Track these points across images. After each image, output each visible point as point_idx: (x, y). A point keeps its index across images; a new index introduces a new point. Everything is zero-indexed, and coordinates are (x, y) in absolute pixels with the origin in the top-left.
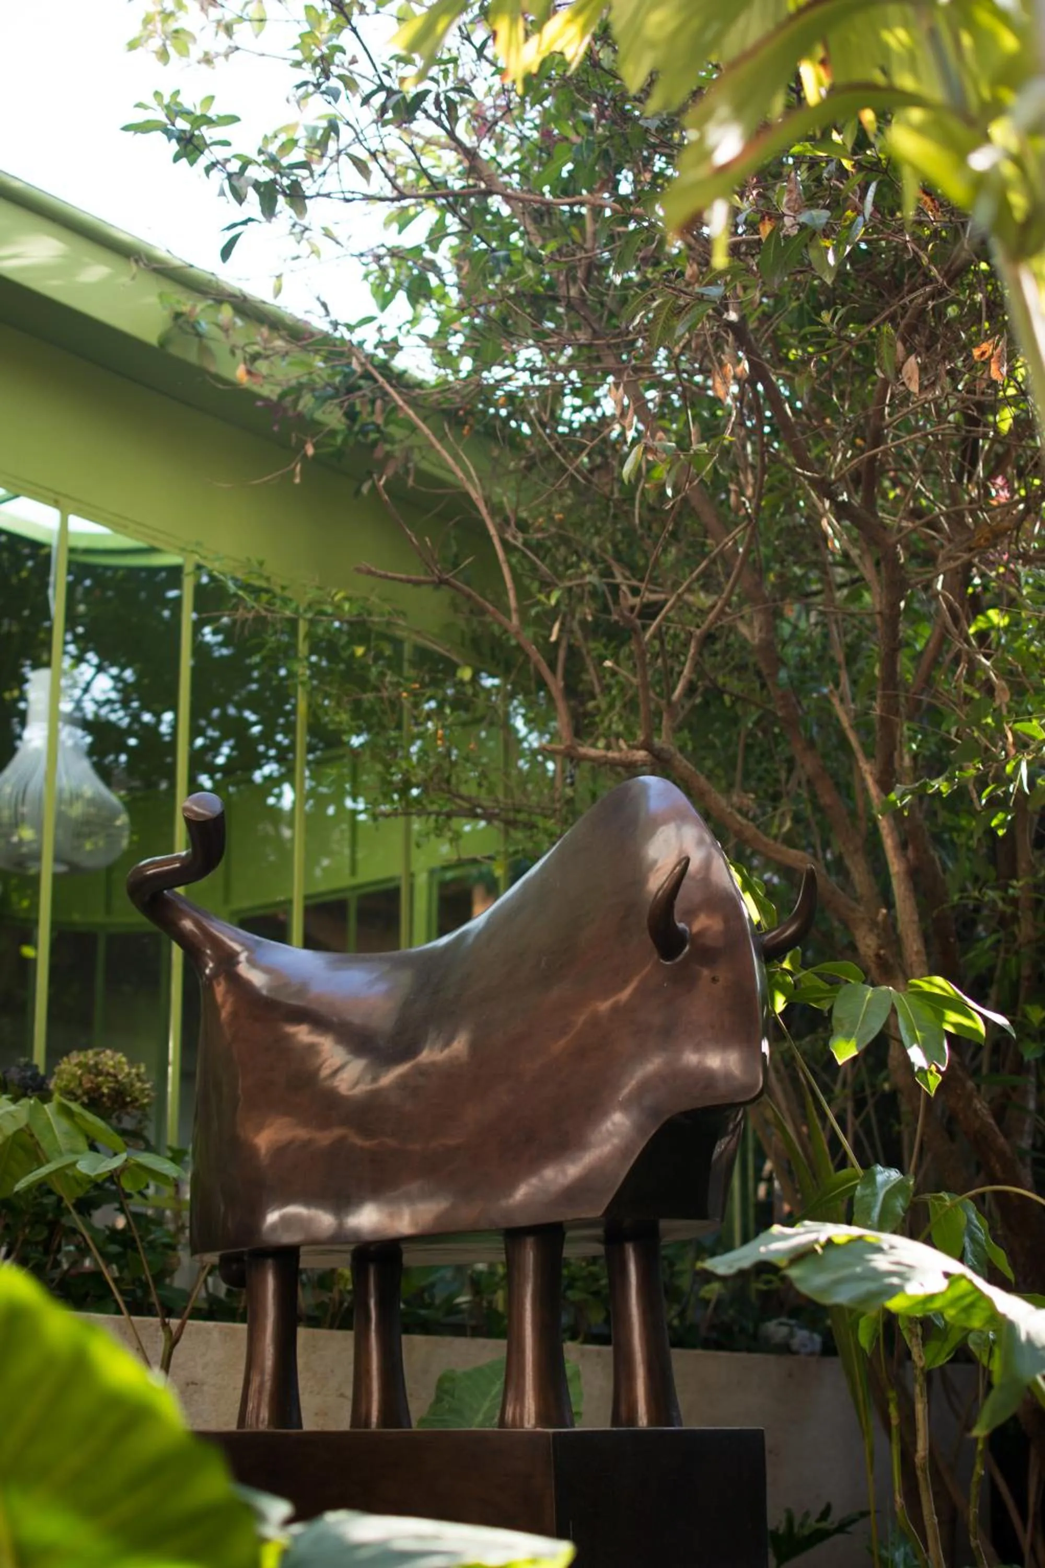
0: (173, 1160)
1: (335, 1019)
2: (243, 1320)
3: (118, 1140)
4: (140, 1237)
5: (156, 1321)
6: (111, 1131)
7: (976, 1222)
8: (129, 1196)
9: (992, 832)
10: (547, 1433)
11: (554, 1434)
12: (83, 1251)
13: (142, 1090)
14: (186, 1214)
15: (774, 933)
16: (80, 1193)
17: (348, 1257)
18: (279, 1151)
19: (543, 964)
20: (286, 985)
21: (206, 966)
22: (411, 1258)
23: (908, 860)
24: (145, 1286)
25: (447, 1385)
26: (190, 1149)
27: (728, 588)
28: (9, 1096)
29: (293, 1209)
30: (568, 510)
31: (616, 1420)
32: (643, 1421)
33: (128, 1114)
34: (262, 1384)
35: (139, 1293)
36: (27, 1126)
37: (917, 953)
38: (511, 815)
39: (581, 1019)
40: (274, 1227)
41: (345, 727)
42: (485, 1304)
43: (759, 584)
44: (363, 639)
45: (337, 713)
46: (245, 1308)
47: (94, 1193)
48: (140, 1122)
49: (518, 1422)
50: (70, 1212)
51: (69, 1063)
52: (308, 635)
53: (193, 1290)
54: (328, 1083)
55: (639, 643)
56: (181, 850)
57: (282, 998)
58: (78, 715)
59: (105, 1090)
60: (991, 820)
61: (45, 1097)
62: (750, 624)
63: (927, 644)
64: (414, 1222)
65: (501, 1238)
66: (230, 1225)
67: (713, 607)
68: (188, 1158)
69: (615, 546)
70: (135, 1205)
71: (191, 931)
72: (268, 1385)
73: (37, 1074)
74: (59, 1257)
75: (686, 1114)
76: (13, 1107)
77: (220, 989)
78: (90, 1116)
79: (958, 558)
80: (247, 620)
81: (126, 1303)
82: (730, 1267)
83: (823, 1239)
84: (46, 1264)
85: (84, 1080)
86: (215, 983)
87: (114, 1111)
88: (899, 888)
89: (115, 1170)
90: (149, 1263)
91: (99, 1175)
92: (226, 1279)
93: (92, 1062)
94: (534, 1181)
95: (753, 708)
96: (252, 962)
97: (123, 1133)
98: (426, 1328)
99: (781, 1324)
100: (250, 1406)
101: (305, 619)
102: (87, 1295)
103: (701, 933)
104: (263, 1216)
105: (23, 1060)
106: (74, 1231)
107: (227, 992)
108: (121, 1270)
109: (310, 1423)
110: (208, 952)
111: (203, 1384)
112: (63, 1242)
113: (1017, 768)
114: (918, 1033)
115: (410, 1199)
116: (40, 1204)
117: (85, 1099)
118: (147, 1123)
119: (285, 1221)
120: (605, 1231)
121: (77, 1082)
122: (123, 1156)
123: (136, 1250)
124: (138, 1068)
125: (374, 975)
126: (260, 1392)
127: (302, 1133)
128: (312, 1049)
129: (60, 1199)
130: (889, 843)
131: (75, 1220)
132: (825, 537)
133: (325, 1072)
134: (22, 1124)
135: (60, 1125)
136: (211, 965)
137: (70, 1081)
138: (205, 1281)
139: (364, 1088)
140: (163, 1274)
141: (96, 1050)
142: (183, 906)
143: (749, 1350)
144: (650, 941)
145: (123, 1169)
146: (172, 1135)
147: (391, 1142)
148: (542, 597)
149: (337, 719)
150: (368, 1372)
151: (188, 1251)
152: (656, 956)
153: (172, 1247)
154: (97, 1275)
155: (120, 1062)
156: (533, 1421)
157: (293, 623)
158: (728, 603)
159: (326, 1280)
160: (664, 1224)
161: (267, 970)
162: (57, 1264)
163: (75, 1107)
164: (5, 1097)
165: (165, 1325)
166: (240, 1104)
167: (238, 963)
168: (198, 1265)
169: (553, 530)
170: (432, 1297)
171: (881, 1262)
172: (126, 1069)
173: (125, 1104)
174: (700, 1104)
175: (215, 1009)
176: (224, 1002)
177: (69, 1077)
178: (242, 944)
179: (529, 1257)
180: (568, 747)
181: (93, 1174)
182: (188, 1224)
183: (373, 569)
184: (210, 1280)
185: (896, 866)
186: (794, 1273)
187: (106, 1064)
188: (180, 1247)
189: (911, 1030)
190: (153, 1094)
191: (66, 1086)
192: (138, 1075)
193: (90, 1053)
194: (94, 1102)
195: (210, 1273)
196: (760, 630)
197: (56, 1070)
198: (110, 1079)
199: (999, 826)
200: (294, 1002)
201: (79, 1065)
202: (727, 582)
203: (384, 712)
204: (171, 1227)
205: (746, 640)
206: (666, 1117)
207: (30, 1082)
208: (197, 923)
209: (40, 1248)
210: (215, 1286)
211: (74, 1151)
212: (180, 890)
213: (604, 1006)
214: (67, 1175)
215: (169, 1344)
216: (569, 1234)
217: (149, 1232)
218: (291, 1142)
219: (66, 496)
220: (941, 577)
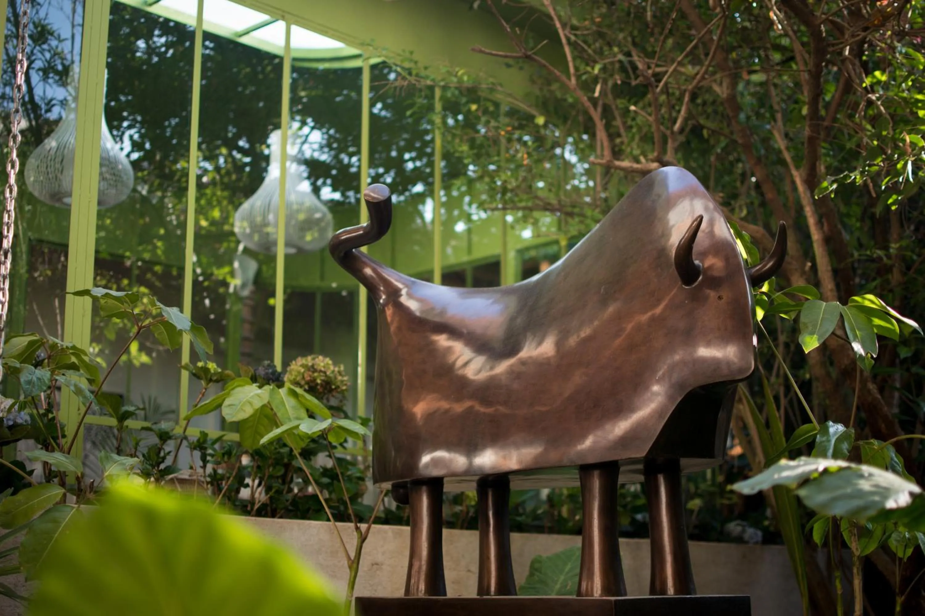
0: (362, 424)
1: (465, 331)
2: (407, 524)
3: (327, 411)
4: (342, 473)
5: (352, 525)
6: (322, 406)
7: (896, 459)
8: (335, 447)
9: (888, 207)
10: (610, 601)
11: (616, 601)
12: (307, 482)
13: (342, 381)
14: (370, 458)
15: (758, 268)
16: (303, 445)
17: (474, 485)
18: (430, 416)
19: (602, 290)
20: (433, 309)
21: (381, 298)
22: (515, 485)
23: (824, 232)
24: (345, 503)
25: (537, 565)
26: (372, 418)
27: (707, 63)
28: (258, 384)
29: (441, 454)
30: (602, 16)
31: (653, 591)
32: (671, 591)
33: (333, 396)
34: (420, 567)
35: (342, 508)
36: (269, 402)
37: (831, 290)
38: (569, 209)
39: (629, 327)
40: (427, 465)
41: (465, 155)
42: (556, 513)
43: (726, 59)
44: (476, 101)
45: (460, 146)
46: (408, 517)
47: (312, 445)
48: (341, 401)
49: (590, 593)
50: (297, 458)
51: (296, 365)
52: (442, 98)
53: (376, 505)
54: (460, 372)
55: (654, 93)
56: (364, 221)
57: (430, 317)
58: (299, 156)
59: (319, 381)
60: (888, 200)
61: (280, 384)
62: (721, 84)
63: (833, 97)
64: (520, 462)
65: (577, 471)
66: (398, 464)
67: (697, 74)
68: (371, 424)
69: (633, 38)
70: (339, 453)
71: (371, 276)
72: (424, 568)
73: (276, 371)
74: (292, 486)
75: (703, 387)
76: (259, 391)
77: (389, 312)
78: (308, 397)
79: (858, 35)
80: (403, 86)
81: (333, 514)
82: (753, 489)
83: (821, 469)
84: (283, 490)
85: (306, 375)
86: (386, 308)
87: (325, 394)
88: (819, 250)
89: (325, 429)
90: (347, 490)
91: (314, 433)
92: (397, 499)
93: (310, 364)
94: (599, 433)
95: (722, 138)
96: (410, 296)
97: (330, 408)
98: (521, 528)
99: (738, 525)
100: (413, 581)
101: (440, 86)
102: (308, 510)
103: (710, 268)
104: (419, 458)
105: (266, 362)
106: (300, 470)
107: (394, 314)
108: (330, 493)
109: (452, 592)
110: (382, 288)
111: (382, 564)
112: (295, 476)
113: (905, 165)
114: (857, 332)
115: (517, 446)
116: (279, 453)
117: (306, 387)
118: (345, 402)
119: (435, 462)
120: (645, 466)
121: (301, 376)
122: (330, 421)
123: (339, 481)
124: (340, 367)
125: (491, 301)
126: (419, 572)
127: (445, 405)
128: (449, 350)
129: (291, 450)
130: (811, 221)
131: (300, 462)
132: (772, 23)
133: (459, 363)
134: (265, 402)
135: (290, 403)
136: (384, 297)
137: (296, 376)
138: (383, 500)
139: (483, 376)
140: (355, 497)
141: (313, 356)
142: (365, 259)
143: (718, 540)
144: (676, 273)
145: (330, 429)
146: (361, 411)
147: (502, 409)
148: (589, 69)
149: (460, 149)
150: (488, 558)
151: (372, 482)
152: (680, 283)
153: (362, 479)
154: (315, 497)
155: (328, 364)
156: (599, 592)
157: (431, 89)
158: (706, 72)
159: (458, 499)
160: (684, 461)
161: (419, 300)
162: (290, 490)
163: (299, 390)
164: (255, 385)
165: (357, 528)
166: (404, 386)
167: (401, 295)
168: (378, 490)
169: (594, 28)
170: (524, 509)
171: (865, 485)
172: (332, 368)
173: (331, 390)
174: (711, 381)
175: (387, 325)
176: (392, 321)
177: (296, 373)
178: (403, 284)
179: (596, 484)
180: (608, 161)
181: (310, 432)
182: (371, 464)
183: (483, 49)
184: (386, 499)
185: (816, 236)
186: (802, 493)
187: (319, 365)
188: (367, 479)
189: (853, 330)
190: (349, 384)
191: (294, 379)
192: (339, 372)
193: (309, 358)
194: (312, 389)
195: (386, 495)
196: (728, 88)
197: (288, 369)
198: (322, 374)
199: (893, 204)
200: (437, 319)
201: (302, 366)
202: (706, 59)
203: (489, 146)
204: (361, 467)
205: (718, 95)
206: (690, 389)
207: (271, 376)
208: (374, 270)
209: (280, 481)
210: (389, 502)
211: (298, 418)
212: (364, 249)
213: (645, 318)
214: (294, 434)
215: (360, 540)
216: (622, 469)
217: (348, 470)
218: (438, 410)
219: (289, 13)
220: (848, 48)
